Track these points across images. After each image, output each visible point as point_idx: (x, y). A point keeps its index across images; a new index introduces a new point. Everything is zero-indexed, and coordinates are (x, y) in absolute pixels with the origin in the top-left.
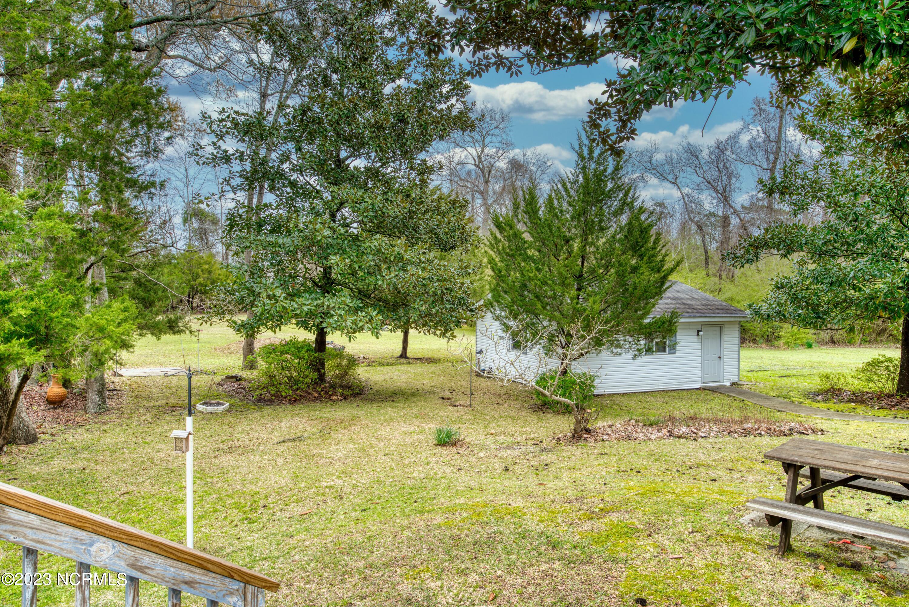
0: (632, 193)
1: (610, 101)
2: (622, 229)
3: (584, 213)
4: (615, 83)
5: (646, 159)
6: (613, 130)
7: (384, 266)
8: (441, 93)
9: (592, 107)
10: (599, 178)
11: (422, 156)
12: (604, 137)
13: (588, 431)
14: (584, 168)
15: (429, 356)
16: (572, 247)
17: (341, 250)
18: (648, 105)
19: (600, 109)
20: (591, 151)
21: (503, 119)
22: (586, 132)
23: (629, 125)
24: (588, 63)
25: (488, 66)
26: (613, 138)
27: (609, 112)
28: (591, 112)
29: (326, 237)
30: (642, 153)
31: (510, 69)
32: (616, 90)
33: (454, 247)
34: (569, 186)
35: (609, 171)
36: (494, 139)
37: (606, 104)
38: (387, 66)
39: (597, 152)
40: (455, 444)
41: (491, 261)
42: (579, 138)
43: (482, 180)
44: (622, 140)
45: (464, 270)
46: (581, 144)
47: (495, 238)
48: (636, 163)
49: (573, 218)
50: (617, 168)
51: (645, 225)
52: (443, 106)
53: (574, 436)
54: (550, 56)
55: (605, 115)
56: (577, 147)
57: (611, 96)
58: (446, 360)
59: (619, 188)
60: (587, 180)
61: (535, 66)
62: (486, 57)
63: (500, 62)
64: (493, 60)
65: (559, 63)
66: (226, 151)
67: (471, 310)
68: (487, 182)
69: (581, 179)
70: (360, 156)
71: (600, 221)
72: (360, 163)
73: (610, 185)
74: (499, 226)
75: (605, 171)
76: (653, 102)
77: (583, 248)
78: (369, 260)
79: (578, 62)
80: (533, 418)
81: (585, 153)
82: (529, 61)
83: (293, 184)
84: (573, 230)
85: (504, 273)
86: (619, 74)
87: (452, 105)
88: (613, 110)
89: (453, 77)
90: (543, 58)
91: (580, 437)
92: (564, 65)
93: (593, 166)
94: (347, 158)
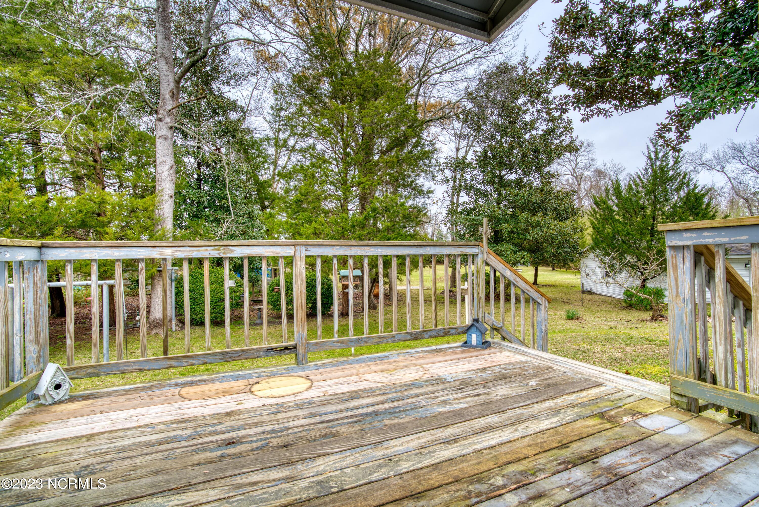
0: (688, 177)
1: (671, 122)
2: (681, 199)
3: (654, 191)
4: (674, 112)
5: (697, 158)
6: (674, 138)
7: (530, 228)
8: (556, 134)
9: (659, 127)
10: (663, 170)
11: (548, 169)
12: (668, 143)
13: (663, 317)
14: (652, 165)
15: (550, 283)
16: (645, 212)
17: (506, 221)
18: (698, 120)
19: (664, 128)
20: (656, 154)
21: (589, 145)
22: (653, 143)
23: (685, 134)
24: (655, 104)
25: (592, 115)
26: (675, 143)
27: (671, 129)
28: (659, 130)
29: (500, 215)
30: (693, 154)
31: (605, 114)
32: (674, 115)
33: (567, 218)
34: (642, 177)
35: (670, 165)
36: (583, 158)
37: (668, 124)
38: (525, 124)
39: (661, 155)
40: (577, 319)
41: (592, 223)
42: (648, 148)
43: (576, 183)
44: (680, 143)
45: (575, 230)
46: (649, 151)
47: (594, 210)
48: (689, 161)
49: (646, 195)
50: (676, 162)
51: (699, 195)
52: (558, 141)
53: (652, 319)
54: (630, 104)
55: (668, 131)
56: (647, 153)
57: (671, 119)
58: (561, 286)
59: (678, 174)
60: (654, 171)
61: (619, 111)
62: (592, 111)
63: (600, 111)
64: (596, 111)
65: (636, 106)
66: (447, 177)
67: (579, 254)
68: (579, 184)
69: (650, 171)
70: (512, 173)
71: (666, 195)
72: (512, 177)
73: (671, 173)
74: (596, 203)
75: (667, 165)
76: (702, 119)
77: (653, 212)
78: (523, 226)
79: (648, 104)
80: (624, 312)
81: (653, 156)
82: (616, 109)
83: (479, 190)
84: (646, 202)
85: (601, 229)
86: (676, 106)
87: (563, 140)
88: (673, 128)
89: (564, 124)
90: (625, 106)
91: (656, 320)
92: (639, 107)
93: (658, 163)
94: (505, 175)
